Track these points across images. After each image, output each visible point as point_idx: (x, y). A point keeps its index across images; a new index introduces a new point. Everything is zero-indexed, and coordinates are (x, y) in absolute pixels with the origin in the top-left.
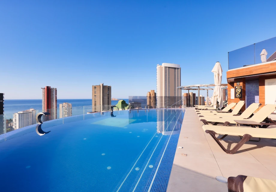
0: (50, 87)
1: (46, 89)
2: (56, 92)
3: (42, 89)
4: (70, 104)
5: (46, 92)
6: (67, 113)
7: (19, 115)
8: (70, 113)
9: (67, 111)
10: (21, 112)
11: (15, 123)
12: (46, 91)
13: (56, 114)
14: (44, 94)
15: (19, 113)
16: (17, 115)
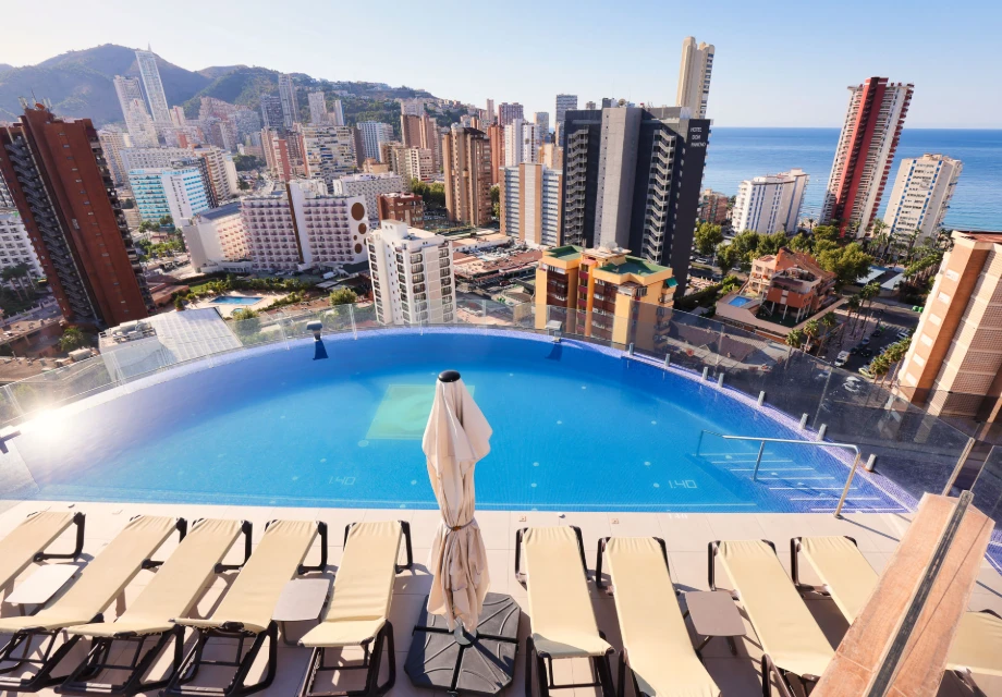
0: (886, 80)
1: (864, 93)
2: (906, 104)
3: (851, 92)
4: (953, 162)
5: (862, 105)
6: (922, 205)
7: (754, 189)
8: (941, 205)
9: (926, 193)
10: (763, 180)
11: (740, 211)
12: (863, 99)
13: (878, 199)
14: (852, 111)
15: (756, 180)
16: (750, 187)
